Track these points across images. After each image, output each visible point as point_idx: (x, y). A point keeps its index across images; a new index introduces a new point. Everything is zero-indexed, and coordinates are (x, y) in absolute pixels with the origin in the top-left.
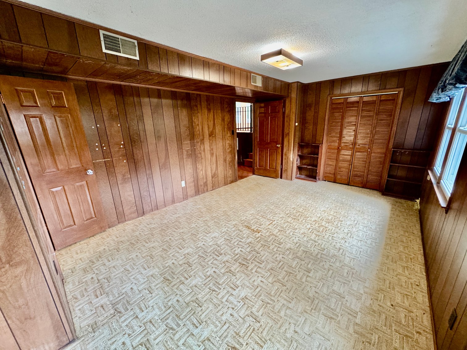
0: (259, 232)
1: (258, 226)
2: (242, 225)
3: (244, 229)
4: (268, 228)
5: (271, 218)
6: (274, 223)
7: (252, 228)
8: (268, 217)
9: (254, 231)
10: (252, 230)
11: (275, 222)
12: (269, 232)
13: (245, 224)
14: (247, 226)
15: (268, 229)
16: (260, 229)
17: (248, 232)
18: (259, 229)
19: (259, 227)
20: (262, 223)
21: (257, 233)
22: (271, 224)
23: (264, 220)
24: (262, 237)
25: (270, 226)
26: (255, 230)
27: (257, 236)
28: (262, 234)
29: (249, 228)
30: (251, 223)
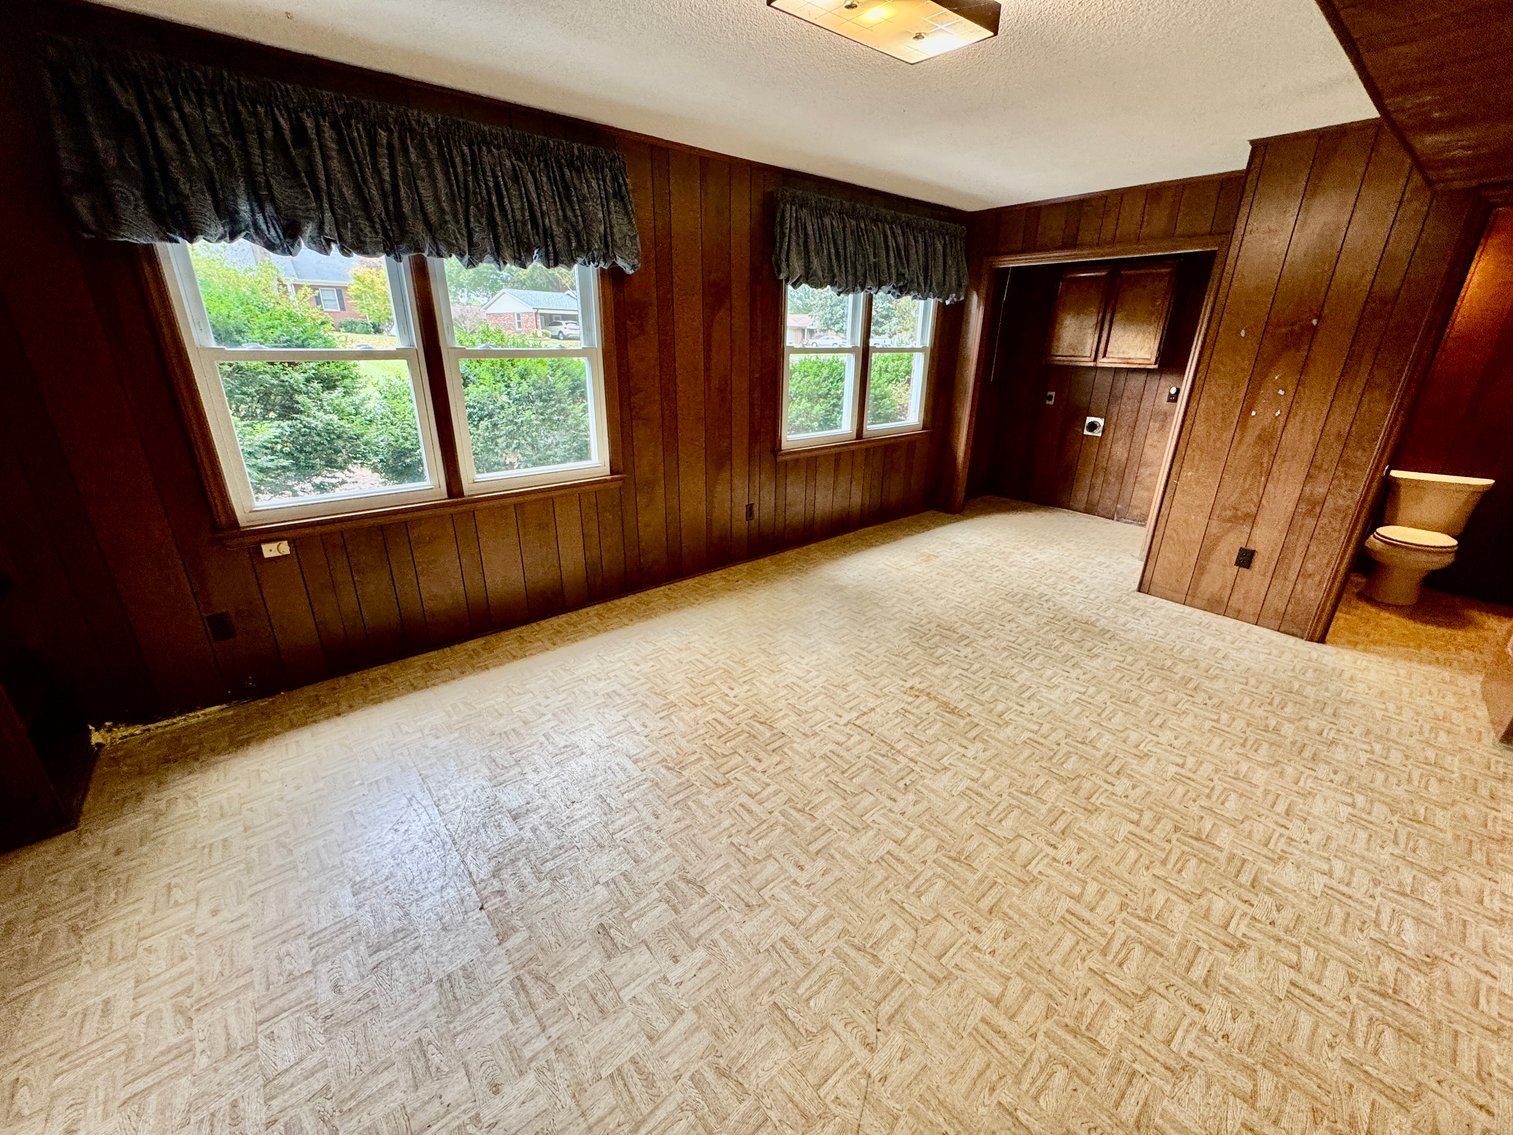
0: (912, 688)
1: (914, 711)
2: (976, 720)
3: (964, 704)
4: (878, 697)
5: (856, 738)
6: (854, 714)
7: (933, 704)
8: (867, 745)
9: (928, 694)
10: (935, 698)
11: (846, 717)
12: (880, 685)
13: (962, 723)
14: (952, 712)
15: (879, 693)
16: (905, 697)
17: (947, 692)
18: (911, 699)
19: (910, 704)
20: (899, 719)
21: (918, 686)
22: (864, 714)
23: (886, 733)
24: (903, 676)
25: (871, 705)
26: (925, 698)
27: (917, 679)
28: (903, 683)
29: (946, 704)
30: (939, 725)
